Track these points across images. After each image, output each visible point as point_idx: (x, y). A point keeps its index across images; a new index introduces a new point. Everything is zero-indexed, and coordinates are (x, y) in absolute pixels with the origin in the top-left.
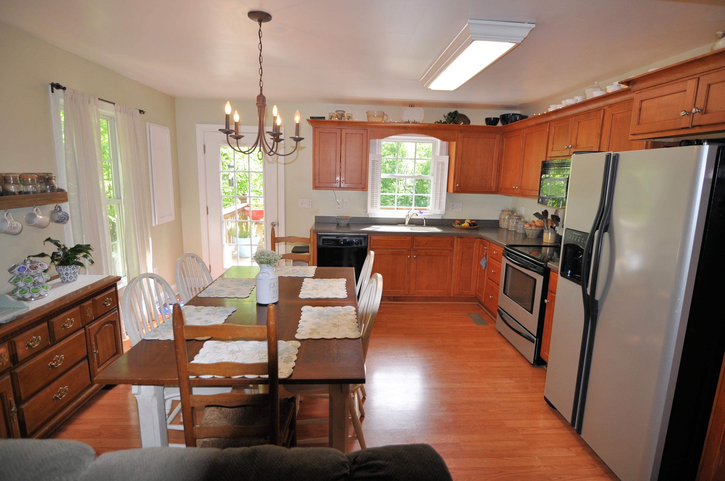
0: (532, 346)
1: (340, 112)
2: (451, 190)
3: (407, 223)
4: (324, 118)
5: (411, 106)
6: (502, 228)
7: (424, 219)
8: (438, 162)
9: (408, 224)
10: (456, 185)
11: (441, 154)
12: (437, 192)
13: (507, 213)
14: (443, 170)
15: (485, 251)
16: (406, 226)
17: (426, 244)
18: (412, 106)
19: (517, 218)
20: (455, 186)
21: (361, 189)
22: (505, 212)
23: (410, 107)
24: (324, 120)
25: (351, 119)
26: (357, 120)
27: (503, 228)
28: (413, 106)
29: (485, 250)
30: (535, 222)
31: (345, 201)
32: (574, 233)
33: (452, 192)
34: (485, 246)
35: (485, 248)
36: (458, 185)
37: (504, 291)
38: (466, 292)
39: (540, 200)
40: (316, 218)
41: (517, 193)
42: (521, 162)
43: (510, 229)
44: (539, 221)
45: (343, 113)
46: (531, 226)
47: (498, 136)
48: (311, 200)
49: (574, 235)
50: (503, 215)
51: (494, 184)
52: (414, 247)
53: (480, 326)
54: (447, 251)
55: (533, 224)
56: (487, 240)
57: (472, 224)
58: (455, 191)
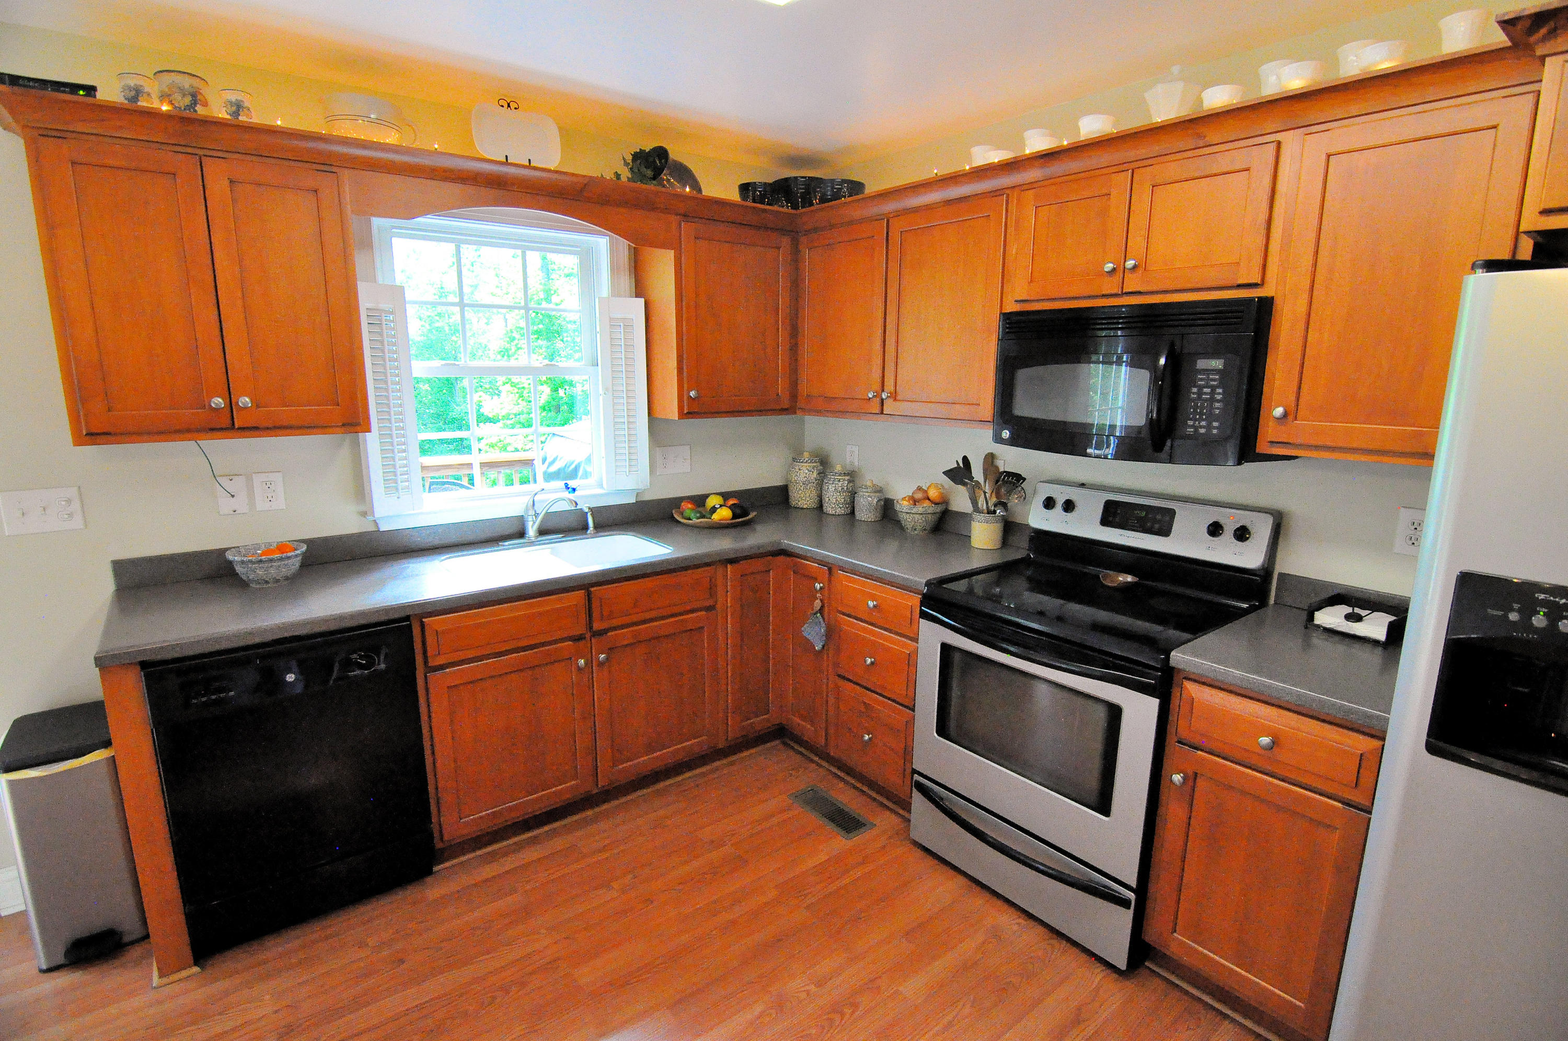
0: (1126, 917)
1: (186, 82)
2: (670, 407)
3: (531, 531)
4: (91, 90)
5: (506, 106)
6: (801, 509)
7: (587, 510)
8: (611, 319)
9: (537, 537)
10: (689, 393)
11: (615, 293)
12: (617, 420)
13: (810, 465)
14: (629, 347)
15: (818, 595)
16: (532, 544)
17: (635, 606)
18: (509, 106)
19: (847, 478)
20: (685, 398)
22: (805, 464)
23: (502, 106)
24: (89, 100)
25: (247, 116)
26: (279, 123)
27: (805, 507)
28: (513, 105)
29: (817, 591)
30: (926, 492)
31: (257, 480)
32: (1542, 596)
33: (675, 416)
34: (816, 580)
35: (818, 586)
36: (692, 394)
37: (943, 730)
38: (759, 722)
39: (1006, 434)
40: (120, 567)
41: (882, 413)
42: (891, 318)
43: (831, 511)
44: (936, 486)
45: (196, 82)
46: (917, 503)
47: (785, 241)
48: (72, 492)
49: (1544, 603)
50: (799, 470)
51: (782, 387)
52: (596, 626)
53: (858, 838)
54: (699, 614)
55: (919, 495)
56: (821, 563)
57: (738, 511)
58: (688, 413)
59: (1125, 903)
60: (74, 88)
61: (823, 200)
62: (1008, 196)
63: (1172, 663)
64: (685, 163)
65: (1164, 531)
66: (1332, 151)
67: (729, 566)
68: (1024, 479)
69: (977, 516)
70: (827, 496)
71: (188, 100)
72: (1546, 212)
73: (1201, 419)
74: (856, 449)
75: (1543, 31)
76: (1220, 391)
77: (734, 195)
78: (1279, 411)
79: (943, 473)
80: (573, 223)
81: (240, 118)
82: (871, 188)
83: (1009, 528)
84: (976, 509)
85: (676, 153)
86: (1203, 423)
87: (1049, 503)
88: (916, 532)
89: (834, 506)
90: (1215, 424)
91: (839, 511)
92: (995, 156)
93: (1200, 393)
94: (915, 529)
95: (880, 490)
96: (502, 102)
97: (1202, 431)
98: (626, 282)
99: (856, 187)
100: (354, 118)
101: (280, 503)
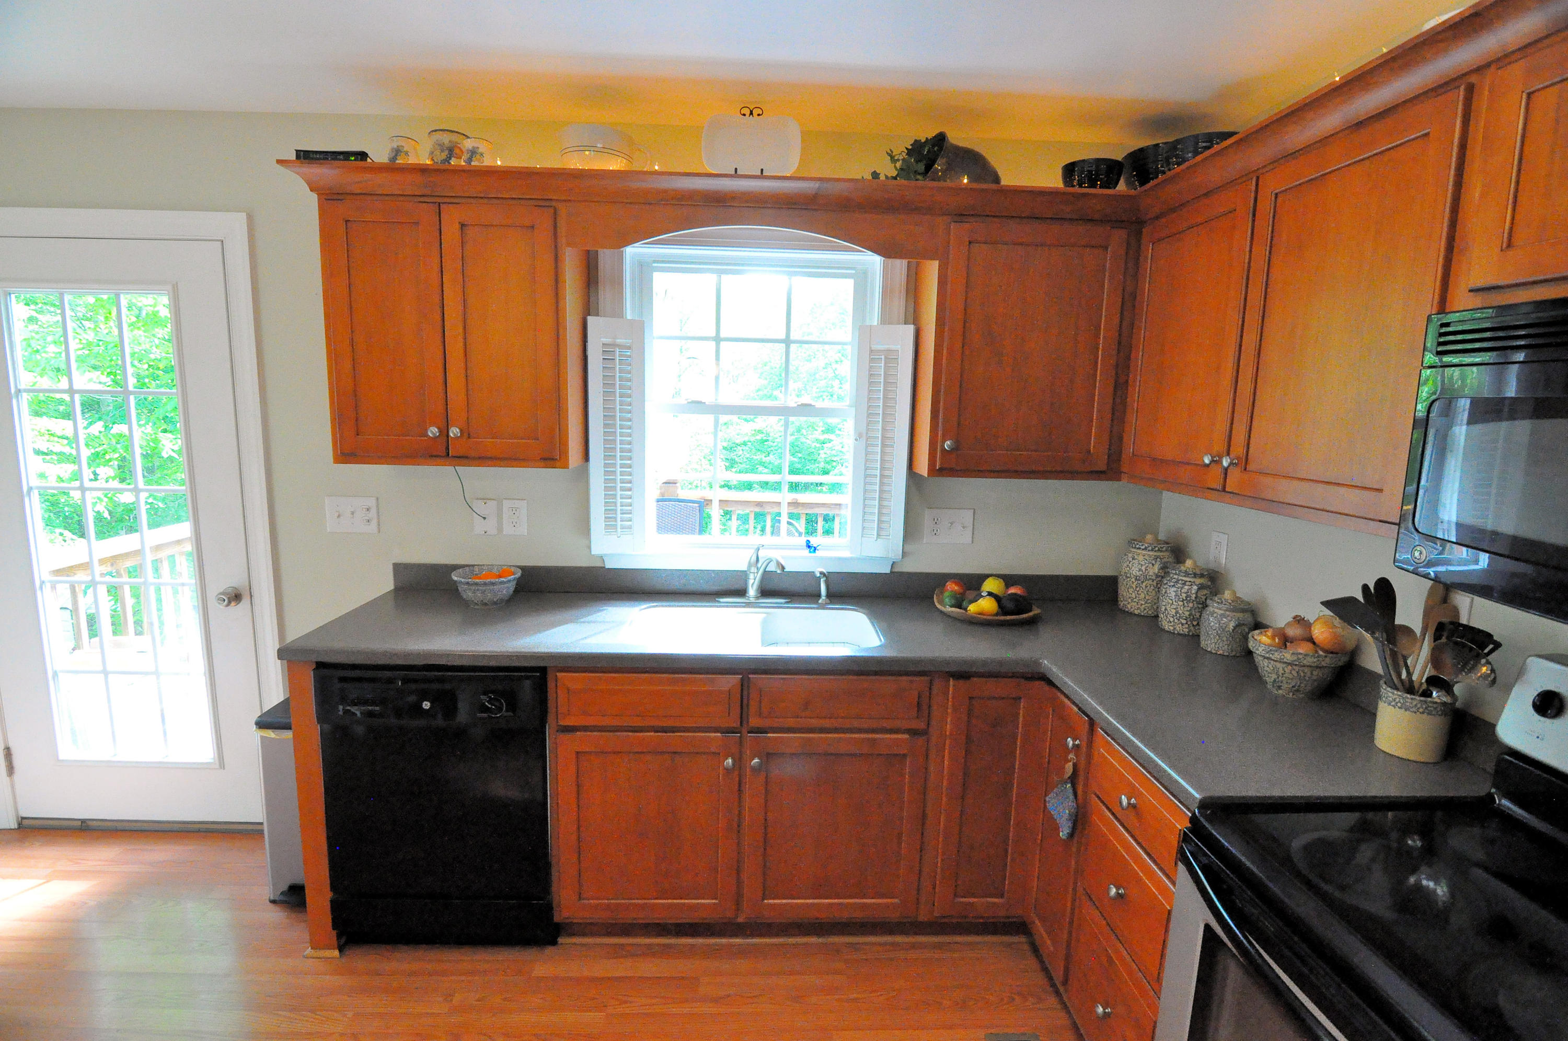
1: (450, 139)
2: (924, 459)
3: (752, 592)
4: (363, 156)
5: (749, 113)
6: (1131, 614)
7: (819, 573)
8: (871, 351)
9: (757, 598)
10: (943, 443)
11: (886, 319)
12: (869, 472)
13: (1151, 553)
14: (890, 383)
15: (1071, 756)
16: (748, 605)
18: (751, 113)
19: (1199, 581)
20: (940, 450)
21: (542, 464)
22: (1144, 552)
23: (744, 115)
24: (364, 164)
25: (479, 160)
26: (499, 163)
27: (1136, 612)
28: (755, 112)
29: (1069, 750)
30: (1306, 628)
31: (506, 504)
33: (926, 472)
35: (1071, 742)
36: (948, 445)
40: (399, 569)
41: (1224, 490)
42: (1250, 339)
43: (1167, 626)
44: (1329, 621)
45: (454, 138)
46: (1288, 644)
47: (1118, 237)
48: (372, 502)
50: (1133, 559)
51: (1096, 443)
52: (754, 722)
54: (900, 736)
55: (1295, 631)
56: (1081, 709)
57: (1010, 605)
58: (941, 470)
60: (347, 155)
67: (951, 682)
69: (1390, 691)
70: (1164, 604)
71: (444, 155)
74: (1224, 539)
80: (815, 239)
81: (473, 163)
87: (1548, 704)
88: (1280, 692)
89: (1172, 620)
91: (1179, 628)
94: (1279, 687)
95: (1245, 608)
96: (743, 111)
100: (580, 149)
101: (523, 530)
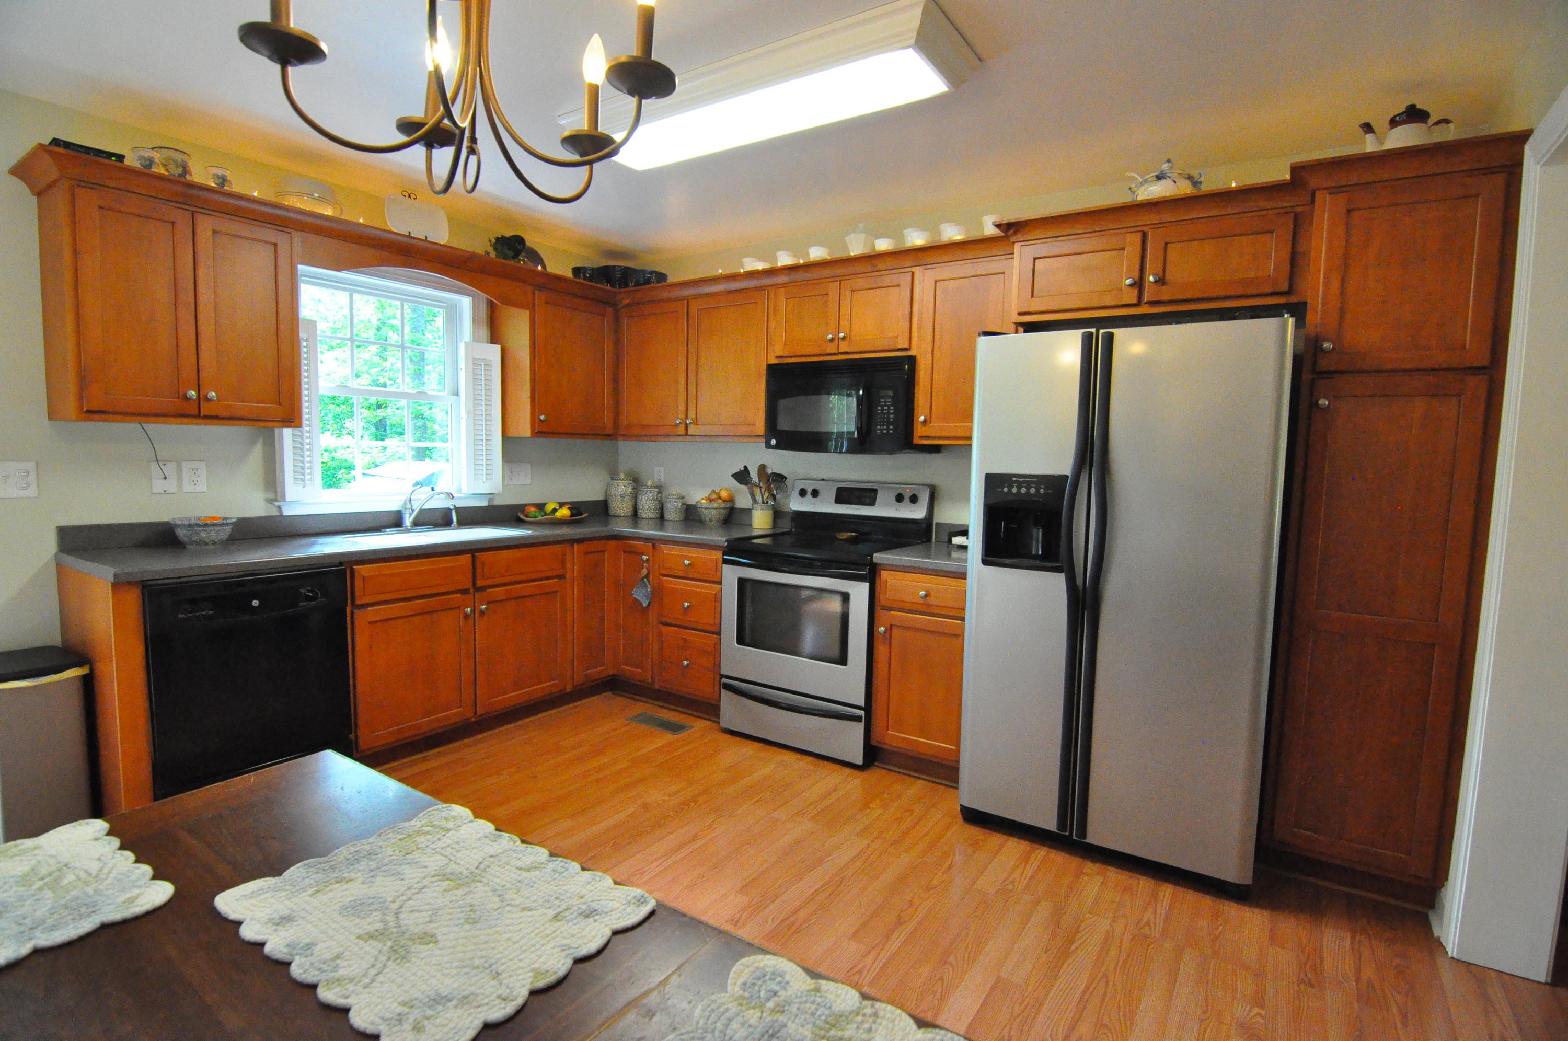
0: (860, 728)
1: (179, 157)
2: (523, 427)
3: (408, 521)
4: (121, 158)
5: (407, 195)
6: (620, 516)
7: (452, 508)
8: (475, 359)
9: (411, 527)
10: (538, 415)
11: (476, 339)
12: (476, 438)
13: (625, 482)
15: (645, 565)
16: (408, 531)
17: (506, 570)
18: (410, 196)
19: (656, 490)
20: (537, 421)
21: (279, 423)
22: (622, 482)
23: (405, 196)
24: (118, 164)
25: (229, 186)
26: (256, 194)
27: (624, 513)
28: (413, 196)
29: (644, 562)
30: (719, 494)
31: (186, 466)
32: (1014, 479)
33: (528, 434)
34: (643, 554)
35: (645, 558)
36: (542, 417)
37: (741, 641)
38: (597, 672)
39: (773, 442)
40: (63, 532)
41: (686, 434)
42: (692, 368)
43: (644, 515)
44: (726, 489)
45: (185, 157)
46: (713, 502)
47: (610, 310)
48: (31, 466)
49: (1015, 482)
50: (617, 487)
51: (607, 417)
52: (479, 583)
53: (683, 734)
54: (554, 580)
55: (714, 496)
56: (648, 539)
57: (574, 511)
58: (539, 432)
59: (857, 719)
60: (109, 155)
61: (637, 284)
62: (768, 292)
63: (875, 560)
64: (536, 249)
65: (872, 503)
66: (938, 278)
67: (575, 545)
68: (786, 478)
69: (756, 506)
70: (641, 505)
71: (180, 170)
72: (1020, 314)
73: (883, 425)
74: (662, 469)
75: (1012, 231)
76: (892, 408)
77: (569, 274)
78: (922, 418)
79: (733, 476)
81: (225, 188)
82: (671, 279)
83: (778, 514)
84: (755, 501)
85: (532, 240)
86: (885, 427)
87: (803, 493)
88: (712, 523)
89: (647, 512)
90: (891, 427)
91: (652, 514)
92: (760, 266)
93: (882, 410)
94: (712, 521)
95: (683, 498)
96: (404, 193)
97: (885, 431)
98: (484, 332)
99: (661, 277)
100: (300, 195)
101: (203, 487)
